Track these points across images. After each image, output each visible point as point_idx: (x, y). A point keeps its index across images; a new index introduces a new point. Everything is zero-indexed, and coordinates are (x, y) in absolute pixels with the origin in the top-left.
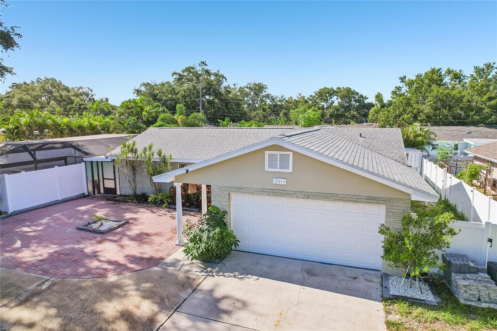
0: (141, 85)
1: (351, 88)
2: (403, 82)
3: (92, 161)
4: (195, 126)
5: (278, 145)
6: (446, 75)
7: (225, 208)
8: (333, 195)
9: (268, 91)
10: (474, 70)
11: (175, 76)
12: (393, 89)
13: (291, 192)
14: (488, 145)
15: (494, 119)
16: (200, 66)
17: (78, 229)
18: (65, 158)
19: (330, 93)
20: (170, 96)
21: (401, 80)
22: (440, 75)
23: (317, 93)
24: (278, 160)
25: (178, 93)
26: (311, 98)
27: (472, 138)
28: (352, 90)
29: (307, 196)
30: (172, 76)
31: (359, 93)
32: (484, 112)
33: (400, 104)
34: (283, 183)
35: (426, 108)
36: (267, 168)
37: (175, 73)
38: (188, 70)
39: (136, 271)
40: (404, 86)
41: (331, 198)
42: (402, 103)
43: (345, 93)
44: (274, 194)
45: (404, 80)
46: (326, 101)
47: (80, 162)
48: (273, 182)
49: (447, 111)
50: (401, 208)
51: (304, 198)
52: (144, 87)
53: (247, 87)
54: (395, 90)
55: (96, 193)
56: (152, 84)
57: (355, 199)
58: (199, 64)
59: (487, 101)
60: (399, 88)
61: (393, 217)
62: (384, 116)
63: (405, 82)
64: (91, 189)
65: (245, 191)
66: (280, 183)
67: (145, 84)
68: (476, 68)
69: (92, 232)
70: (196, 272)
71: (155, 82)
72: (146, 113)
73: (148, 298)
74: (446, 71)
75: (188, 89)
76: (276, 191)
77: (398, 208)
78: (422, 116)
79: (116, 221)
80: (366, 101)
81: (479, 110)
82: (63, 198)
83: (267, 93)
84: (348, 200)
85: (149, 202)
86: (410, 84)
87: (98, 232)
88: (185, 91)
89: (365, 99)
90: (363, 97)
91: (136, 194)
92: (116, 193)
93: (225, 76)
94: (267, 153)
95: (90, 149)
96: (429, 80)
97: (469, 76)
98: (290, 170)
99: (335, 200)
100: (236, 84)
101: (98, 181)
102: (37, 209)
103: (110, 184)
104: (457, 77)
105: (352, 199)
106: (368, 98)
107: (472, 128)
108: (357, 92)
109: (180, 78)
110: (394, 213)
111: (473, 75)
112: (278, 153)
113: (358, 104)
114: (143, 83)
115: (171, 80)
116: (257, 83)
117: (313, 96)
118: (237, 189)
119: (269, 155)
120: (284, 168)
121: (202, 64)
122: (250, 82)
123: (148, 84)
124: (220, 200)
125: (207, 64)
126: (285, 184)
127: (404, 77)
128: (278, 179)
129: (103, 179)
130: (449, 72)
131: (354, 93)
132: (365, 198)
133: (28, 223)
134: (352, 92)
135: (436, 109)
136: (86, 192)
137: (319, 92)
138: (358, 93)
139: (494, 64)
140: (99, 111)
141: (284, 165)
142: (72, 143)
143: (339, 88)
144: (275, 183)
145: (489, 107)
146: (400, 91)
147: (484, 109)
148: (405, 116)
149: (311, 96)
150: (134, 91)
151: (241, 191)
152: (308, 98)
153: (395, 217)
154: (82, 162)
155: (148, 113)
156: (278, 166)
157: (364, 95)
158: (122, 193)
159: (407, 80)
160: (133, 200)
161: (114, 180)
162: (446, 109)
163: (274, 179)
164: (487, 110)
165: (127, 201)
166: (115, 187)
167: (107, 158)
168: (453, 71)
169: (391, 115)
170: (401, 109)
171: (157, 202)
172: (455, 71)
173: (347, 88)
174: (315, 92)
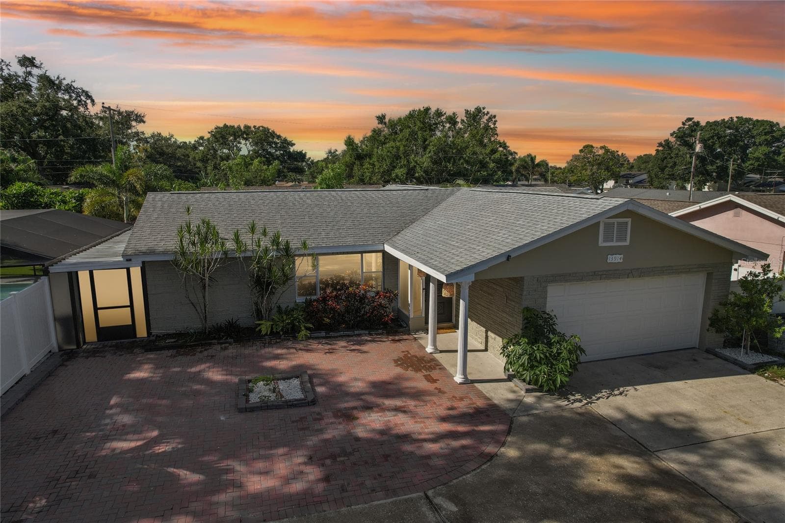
1: (269, 128)
2: (382, 123)
7: (542, 307)
8: (668, 268)
9: (139, 128)
10: (465, 114)
12: (370, 133)
13: (626, 272)
17: (244, 410)
19: (236, 134)
21: (379, 120)
23: (213, 133)
24: (615, 230)
26: (202, 141)
28: (270, 131)
29: (643, 273)
31: (281, 135)
34: (619, 261)
35: (425, 160)
36: (601, 243)
40: (385, 129)
41: (666, 271)
43: (262, 134)
44: (607, 277)
45: (384, 121)
46: (230, 147)
49: (451, 165)
51: (640, 277)
54: (373, 134)
55: (81, 344)
57: (688, 270)
60: (378, 132)
63: (385, 123)
66: (616, 261)
68: (466, 111)
76: (610, 272)
80: (292, 149)
81: (483, 165)
82: (31, 366)
83: (136, 130)
85: (266, 336)
86: (392, 127)
89: (291, 146)
90: (287, 142)
91: (205, 328)
92: (134, 336)
94: (602, 222)
97: (460, 121)
98: (627, 243)
101: (80, 316)
106: (294, 144)
108: (278, 134)
110: (719, 280)
111: (464, 121)
112: (616, 221)
113: (280, 152)
119: (605, 224)
120: (621, 241)
121: (27, 63)
124: (536, 297)
126: (622, 261)
127: (382, 115)
128: (613, 256)
129: (96, 309)
130: (439, 112)
131: (273, 135)
132: (696, 266)
134: (271, 133)
135: (435, 162)
136: (55, 345)
137: (217, 132)
138: (279, 136)
139: (484, 108)
141: (622, 236)
143: (248, 127)
144: (610, 261)
146: (379, 136)
152: (197, 142)
153: (719, 284)
154: (43, 275)
156: (615, 239)
157: (289, 139)
158: (154, 332)
159: (387, 120)
160: (221, 339)
161: (129, 308)
162: (450, 163)
163: (609, 256)
164: (492, 165)
165: (206, 343)
166: (131, 324)
167: (130, 260)
168: (443, 113)
169: (377, 171)
170: (388, 162)
171: (278, 333)
172: (445, 114)
173: (261, 128)
174: (209, 133)
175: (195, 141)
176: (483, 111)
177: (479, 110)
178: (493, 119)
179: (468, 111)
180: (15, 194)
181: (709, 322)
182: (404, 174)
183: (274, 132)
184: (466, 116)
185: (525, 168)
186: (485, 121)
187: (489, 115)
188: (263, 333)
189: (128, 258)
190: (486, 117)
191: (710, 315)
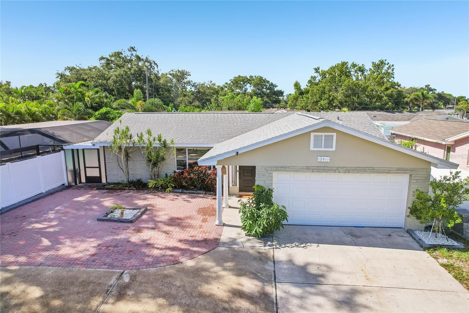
0: (65, 69)
1: (263, 77)
2: (317, 72)
3: (73, 149)
4: (154, 112)
5: (329, 127)
6: (351, 68)
7: (269, 186)
8: (370, 169)
9: (189, 78)
10: (372, 65)
11: (103, 61)
12: (309, 79)
13: (333, 168)
14: (405, 126)
15: (390, 106)
16: (129, 51)
17: (99, 220)
18: (37, 148)
19: (244, 81)
20: (100, 81)
21: (316, 71)
22: (347, 68)
23: (232, 80)
24: (323, 140)
25: (109, 78)
26: (226, 85)
27: (378, 121)
28: (263, 79)
29: (347, 170)
30: (100, 61)
31: (270, 81)
32: (384, 99)
33: (317, 91)
34: (327, 161)
35: (340, 96)
36: (312, 148)
37: (102, 58)
38: (118, 54)
39: (205, 253)
40: (319, 76)
41: (368, 171)
42: (319, 91)
43: (258, 81)
44: (318, 171)
45: (318, 71)
46: (241, 88)
47: (59, 151)
48: (318, 160)
49: (356, 98)
50: (423, 176)
51: (345, 173)
52: (69, 71)
53: (170, 74)
54: (311, 79)
55: (78, 183)
56: (78, 68)
57: (388, 171)
58: (128, 49)
59: (385, 90)
60: (314, 78)
61: (417, 183)
62: (304, 103)
63: (319, 72)
64: (70, 179)
65: (290, 170)
66: (325, 161)
67: (69, 68)
68: (373, 63)
69: (118, 222)
70: (260, 247)
71: (80, 66)
72: (88, 99)
73: (241, 275)
74: (351, 65)
75: (119, 75)
76: (320, 168)
77: (421, 176)
78: (336, 103)
79: (133, 209)
80: (276, 89)
81: (380, 98)
82: (47, 190)
83: (188, 80)
84: (382, 172)
85: (150, 188)
86: (323, 75)
87: (125, 221)
88: (116, 76)
89: (275, 87)
90: (273, 85)
91: (128, 181)
92: (101, 182)
93: (156, 62)
94: (312, 134)
95: (64, 136)
96: (340, 71)
97: (368, 69)
98: (334, 149)
99: (371, 172)
100: (159, 70)
101: (79, 170)
102: (26, 204)
103: (93, 173)
104: (361, 70)
105: (385, 171)
106: (277, 86)
107: (375, 113)
108: (268, 80)
109: (108, 63)
110: (418, 180)
111: (371, 69)
112: (323, 134)
113: (269, 91)
114: (67, 67)
115: (98, 64)
116: (180, 70)
117: (228, 83)
118: (282, 168)
119: (315, 136)
120: (328, 147)
121: (132, 50)
122: (173, 69)
123: (74, 68)
124: (265, 179)
125: (136, 49)
126: (329, 161)
127: (318, 68)
128: (323, 157)
129: (85, 167)
130: (354, 65)
131: (265, 81)
132: (395, 169)
133: (34, 219)
134: (264, 80)
135: (347, 96)
136: (66, 182)
137: (234, 80)
138: (268, 82)
139: (385, 60)
140: (27, 96)
141: (328, 144)
142: (40, 130)
143: (251, 77)
144: (319, 161)
145: (386, 96)
146: (315, 80)
147: (383, 97)
148: (322, 102)
149: (227, 83)
150: (57, 75)
151: (286, 169)
152: (224, 86)
153: (418, 183)
154: (61, 150)
155: (91, 99)
156: (323, 146)
157: (274, 83)
158: (109, 181)
159: (320, 70)
160: (131, 187)
161: (98, 169)
162: (355, 97)
163: (318, 157)
164: (385, 98)
165: (123, 189)
166: (99, 176)
167: (94, 145)
168: (357, 65)
169: (309, 102)
170: (318, 96)
171: (158, 188)
172: (358, 65)
173: (259, 77)
174: (230, 80)
175: (223, 85)
176: (385, 62)
177: (382, 62)
178: (392, 67)
179: (374, 63)
180: (101, 113)
181: (409, 210)
182: (326, 104)
183: (265, 79)
184: (372, 66)
185: (416, 100)
186: (386, 69)
187: (389, 65)
188: (150, 186)
189: (94, 144)
190: (387, 66)
191: (411, 206)
